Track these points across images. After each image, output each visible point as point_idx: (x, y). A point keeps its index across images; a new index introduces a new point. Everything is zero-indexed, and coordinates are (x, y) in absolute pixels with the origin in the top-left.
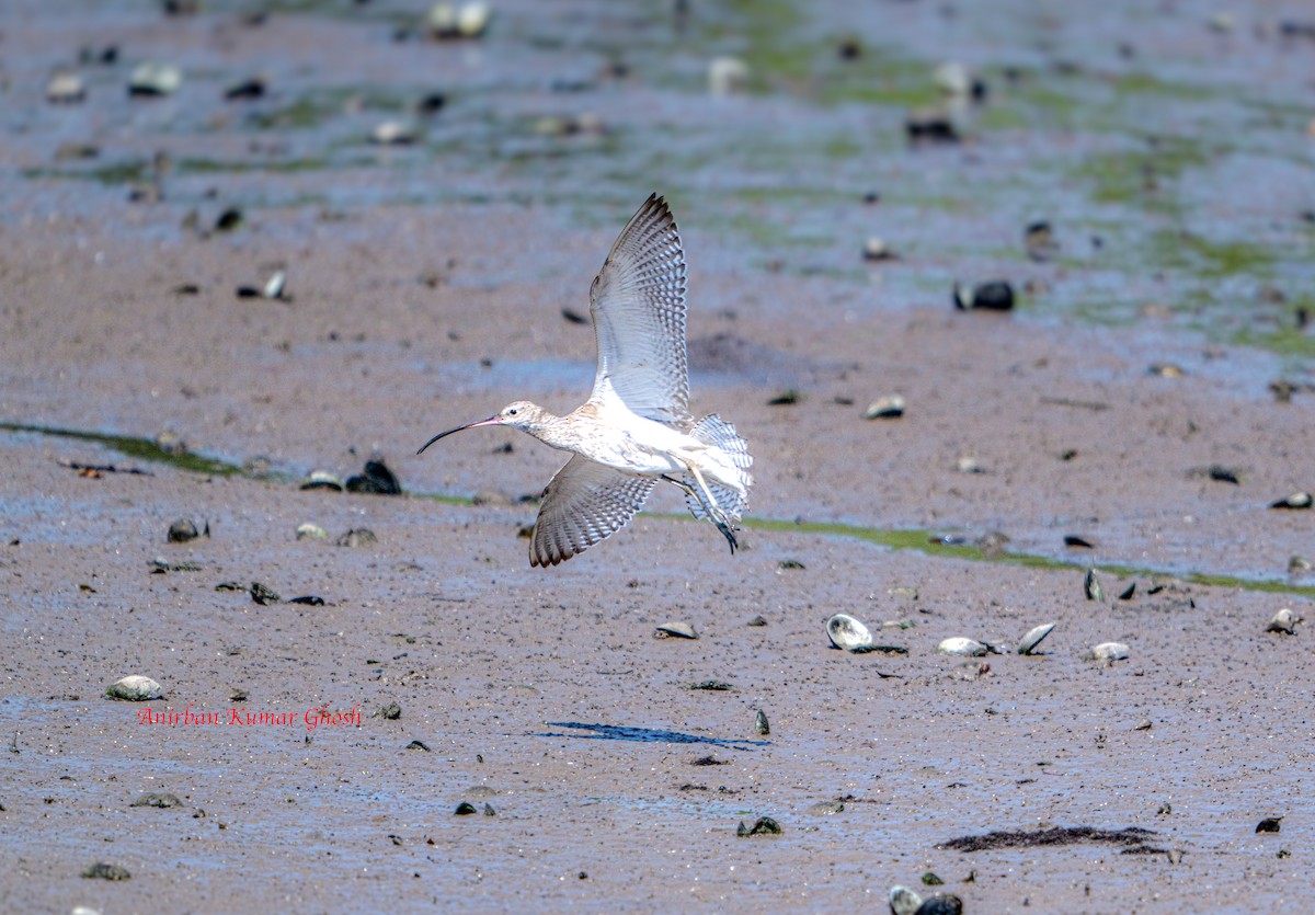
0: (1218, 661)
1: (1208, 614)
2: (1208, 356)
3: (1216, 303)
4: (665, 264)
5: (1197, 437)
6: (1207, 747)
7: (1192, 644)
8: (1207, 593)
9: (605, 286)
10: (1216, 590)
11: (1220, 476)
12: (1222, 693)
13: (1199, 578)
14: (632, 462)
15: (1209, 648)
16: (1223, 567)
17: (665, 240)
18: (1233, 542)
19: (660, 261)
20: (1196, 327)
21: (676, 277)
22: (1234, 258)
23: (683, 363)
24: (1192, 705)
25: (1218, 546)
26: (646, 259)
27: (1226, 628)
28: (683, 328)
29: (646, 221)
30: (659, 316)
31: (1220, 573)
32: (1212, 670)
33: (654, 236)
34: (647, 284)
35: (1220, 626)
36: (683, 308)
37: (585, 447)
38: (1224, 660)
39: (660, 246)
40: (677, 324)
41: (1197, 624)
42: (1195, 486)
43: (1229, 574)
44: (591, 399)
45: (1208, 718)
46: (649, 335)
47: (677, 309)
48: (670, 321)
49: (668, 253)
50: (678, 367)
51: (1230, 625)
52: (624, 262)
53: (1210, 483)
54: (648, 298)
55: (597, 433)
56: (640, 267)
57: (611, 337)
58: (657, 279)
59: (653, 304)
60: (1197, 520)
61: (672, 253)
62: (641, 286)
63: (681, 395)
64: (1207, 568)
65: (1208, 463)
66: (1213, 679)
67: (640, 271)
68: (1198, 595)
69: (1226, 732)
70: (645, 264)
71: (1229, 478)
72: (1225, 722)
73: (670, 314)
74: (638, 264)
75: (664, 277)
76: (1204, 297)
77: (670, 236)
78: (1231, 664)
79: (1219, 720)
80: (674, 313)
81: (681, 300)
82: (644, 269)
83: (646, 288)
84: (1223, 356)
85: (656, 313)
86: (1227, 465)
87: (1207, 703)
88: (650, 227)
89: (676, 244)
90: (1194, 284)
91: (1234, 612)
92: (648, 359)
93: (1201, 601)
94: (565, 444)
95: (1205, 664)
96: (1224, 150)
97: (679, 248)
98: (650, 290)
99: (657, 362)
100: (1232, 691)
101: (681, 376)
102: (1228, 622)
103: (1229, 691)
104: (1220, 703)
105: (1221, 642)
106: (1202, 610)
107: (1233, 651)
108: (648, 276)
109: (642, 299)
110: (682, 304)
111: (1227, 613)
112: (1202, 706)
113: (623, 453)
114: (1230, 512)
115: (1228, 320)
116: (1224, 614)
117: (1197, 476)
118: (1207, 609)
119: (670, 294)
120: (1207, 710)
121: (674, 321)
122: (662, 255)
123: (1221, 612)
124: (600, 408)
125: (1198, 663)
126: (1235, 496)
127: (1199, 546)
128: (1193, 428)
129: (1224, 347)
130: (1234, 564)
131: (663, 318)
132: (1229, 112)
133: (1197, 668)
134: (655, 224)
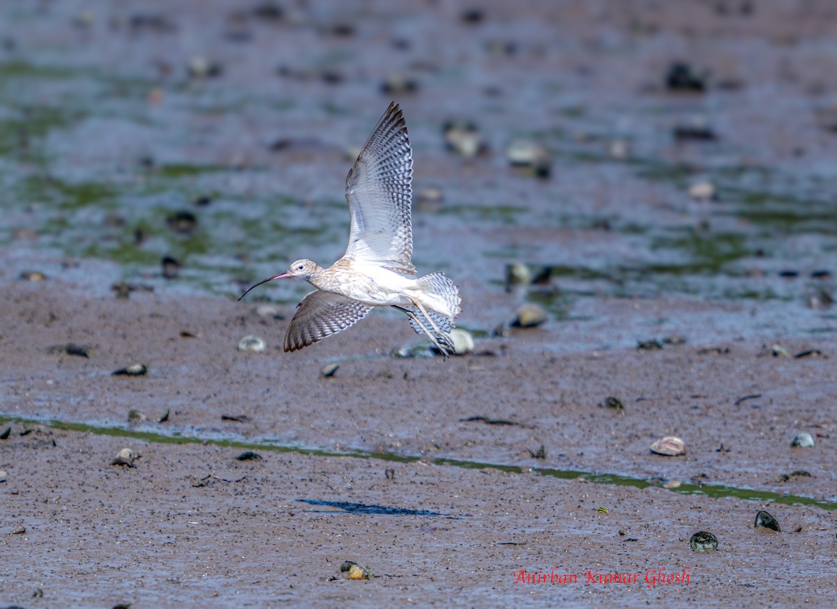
0: (75, 485)
1: (66, 450)
2: (65, 266)
3: (72, 227)
4: (398, 160)
5: (56, 323)
6: (69, 548)
7: (55, 473)
8: (65, 436)
9: (356, 177)
10: (72, 434)
11: (73, 351)
12: (79, 509)
13: (58, 424)
14: (375, 298)
15: (67, 475)
16: (78, 417)
17: (399, 141)
18: (84, 399)
19: (395, 158)
20: (56, 245)
21: (405, 170)
22: (87, 194)
23: (409, 231)
24: (56, 517)
25: (73, 401)
26: (385, 157)
27: (80, 462)
28: (409, 205)
29: (387, 126)
30: (393, 198)
31: (75, 422)
32: (70, 491)
33: (392, 138)
34: (385, 175)
35: (75, 460)
36: (410, 191)
37: (343, 288)
38: (79, 485)
39: (395, 146)
40: (405, 203)
41: (58, 457)
42: (55, 358)
43: (81, 422)
44: (346, 256)
45: (68, 527)
46: (386, 211)
47: (406, 192)
48: (400, 201)
49: (400, 151)
50: (405, 233)
51: (84, 459)
52: (371, 160)
53: (66, 357)
54: (385, 186)
55: (351, 279)
56: (381, 163)
57: (360, 213)
58: (392, 171)
59: (388, 189)
60: (57, 383)
61: (403, 151)
62: (381, 177)
63: (406, 252)
64: (64, 417)
65: (64, 342)
66: (71, 498)
67: (380, 166)
68: (58, 437)
69: (83, 538)
70: (384, 161)
71: (81, 353)
72: (82, 530)
73: (400, 196)
74: (379, 161)
75: (397, 170)
76: (62, 224)
77: (403, 138)
78: (85, 488)
79: (77, 528)
80: (403, 195)
81: (408, 185)
82: (384, 164)
83: (384, 179)
84: (77, 265)
85: (391, 196)
86: (79, 343)
87: (68, 516)
88: (389, 131)
89: (406, 144)
90: (55, 214)
91: (87, 450)
92: (385, 228)
93: (61, 442)
94: (329, 288)
95: (65, 487)
96: (81, 115)
97: (408, 147)
98: (387, 179)
99: (391, 230)
100: (87, 508)
101: (407, 240)
102: (82, 458)
103: (84, 508)
104: (78, 516)
105: (77, 471)
106: (61, 447)
107: (86, 479)
108: (386, 170)
109: (381, 186)
110: (410, 188)
111: (81, 450)
112: (64, 518)
113: (369, 292)
114: (81, 378)
115: (79, 240)
116: (79, 451)
117: (56, 352)
118: (65, 447)
119: (401, 182)
120: (68, 521)
121: (403, 201)
122: (396, 153)
123: (76, 449)
124: (352, 262)
125: (59, 486)
126: (86, 365)
127: (58, 401)
128: (53, 317)
129: (77, 259)
130: (85, 415)
131: (395, 199)
132: (87, 87)
133: (58, 490)
134: (393, 128)
